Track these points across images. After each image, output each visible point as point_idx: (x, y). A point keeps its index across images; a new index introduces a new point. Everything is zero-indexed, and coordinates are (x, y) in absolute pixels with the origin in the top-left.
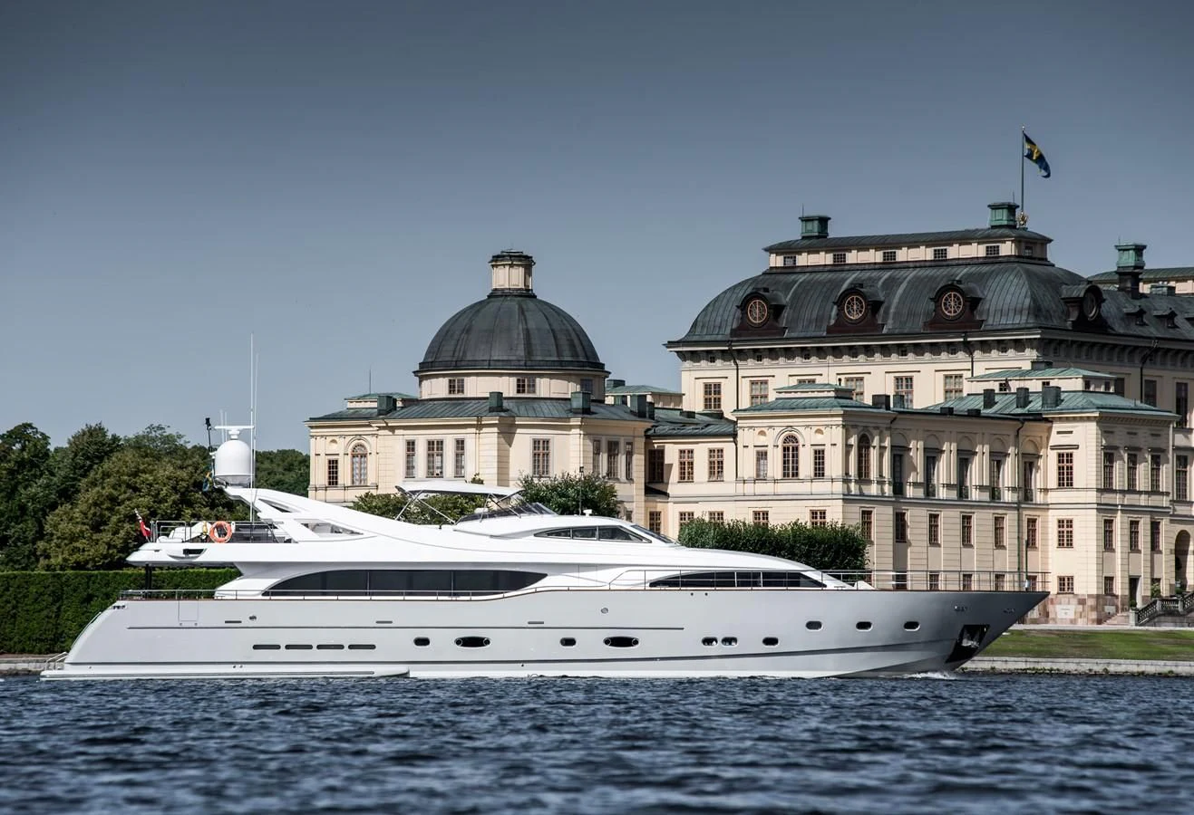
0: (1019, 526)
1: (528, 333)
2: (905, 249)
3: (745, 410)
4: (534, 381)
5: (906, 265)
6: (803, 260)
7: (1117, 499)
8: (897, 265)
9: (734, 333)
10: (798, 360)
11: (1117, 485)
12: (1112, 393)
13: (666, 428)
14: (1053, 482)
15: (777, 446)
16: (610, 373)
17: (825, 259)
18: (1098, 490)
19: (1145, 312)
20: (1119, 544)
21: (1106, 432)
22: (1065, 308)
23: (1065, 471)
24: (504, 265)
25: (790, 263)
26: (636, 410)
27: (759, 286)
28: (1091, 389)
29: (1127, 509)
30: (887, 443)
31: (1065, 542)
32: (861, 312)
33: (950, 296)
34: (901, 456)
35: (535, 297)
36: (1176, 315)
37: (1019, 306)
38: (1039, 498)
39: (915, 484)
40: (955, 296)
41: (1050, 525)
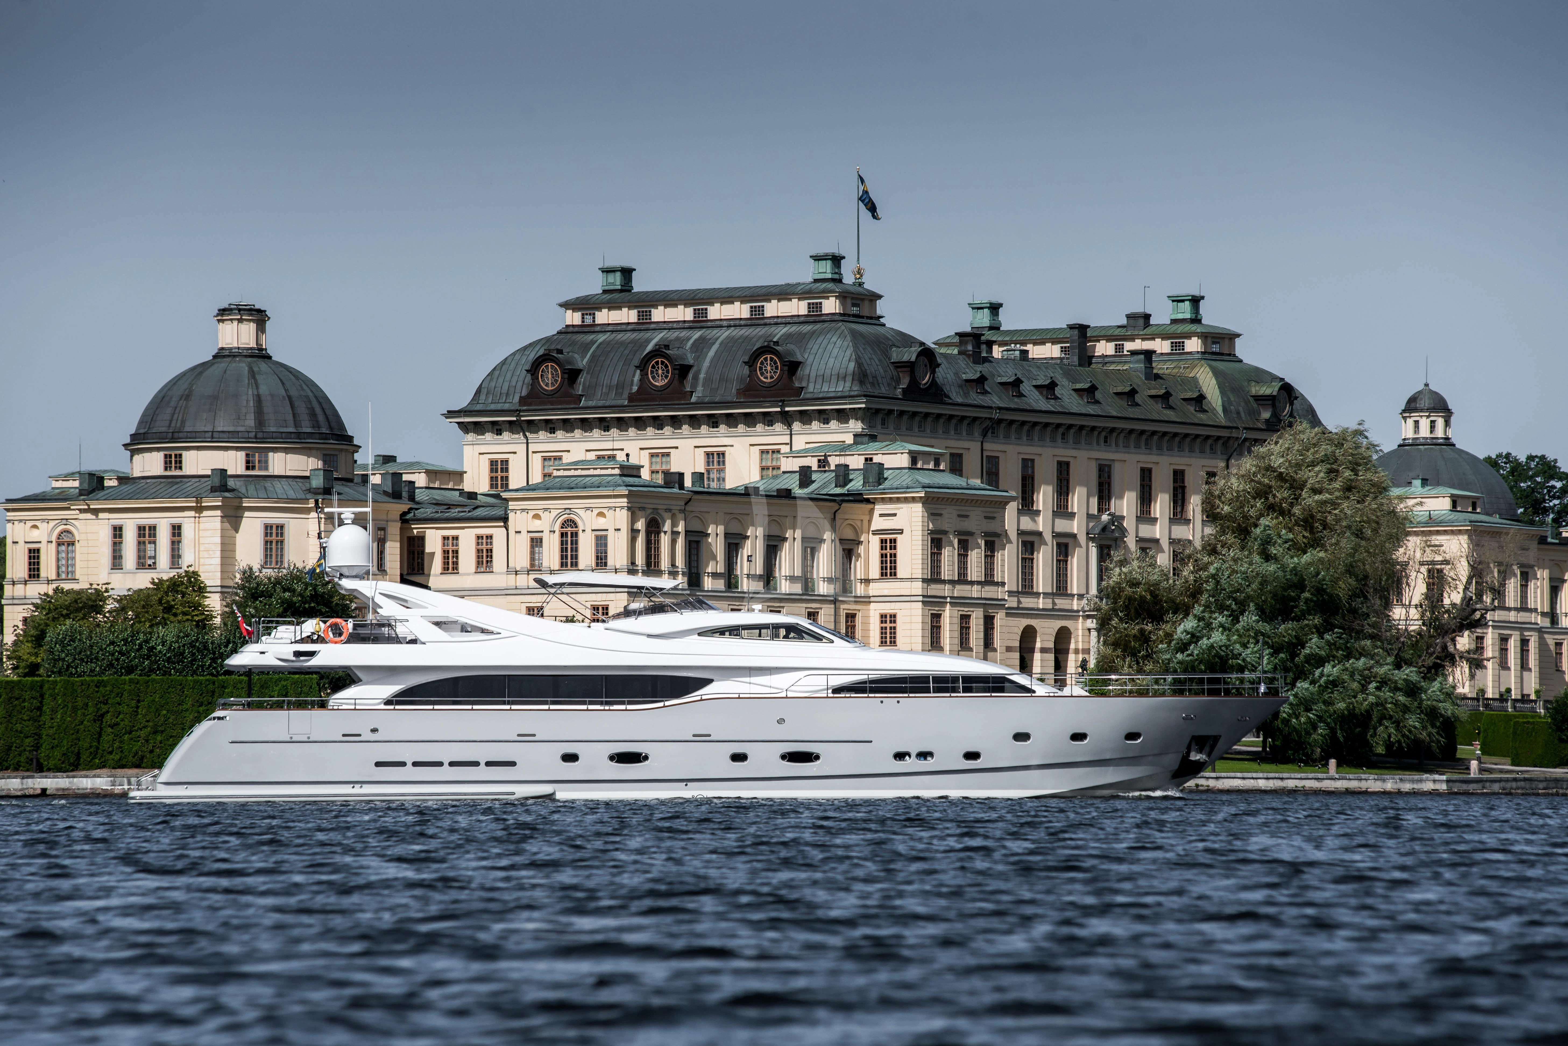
0: (835, 622)
1: (259, 400)
2: (717, 305)
3: (517, 490)
4: (267, 457)
5: (719, 324)
6: (603, 317)
7: (946, 590)
8: (709, 324)
9: (523, 400)
10: (596, 433)
11: (946, 574)
12: (943, 471)
13: (428, 511)
14: (875, 572)
15: (554, 532)
16: (360, 447)
17: (627, 315)
18: (924, 580)
19: (986, 379)
20: (947, 641)
21: (933, 514)
22: (895, 373)
23: (888, 559)
24: (231, 320)
25: (588, 320)
26: (390, 490)
27: (552, 347)
28: (919, 466)
29: (957, 602)
30: (681, 528)
31: (888, 640)
32: (666, 377)
33: (766, 359)
34: (698, 542)
35: (270, 357)
36: (1022, 382)
37: (842, 371)
38: (860, 589)
39: (715, 575)
40: (771, 359)
41: (872, 620)
